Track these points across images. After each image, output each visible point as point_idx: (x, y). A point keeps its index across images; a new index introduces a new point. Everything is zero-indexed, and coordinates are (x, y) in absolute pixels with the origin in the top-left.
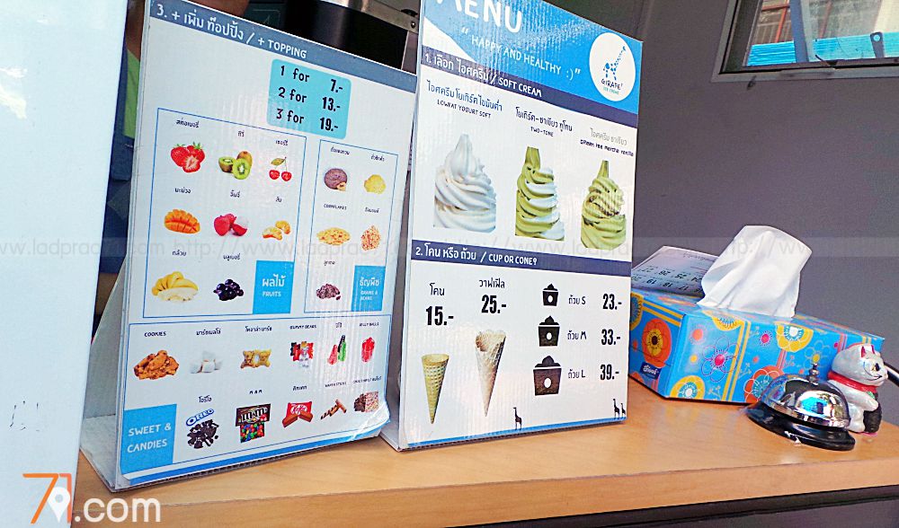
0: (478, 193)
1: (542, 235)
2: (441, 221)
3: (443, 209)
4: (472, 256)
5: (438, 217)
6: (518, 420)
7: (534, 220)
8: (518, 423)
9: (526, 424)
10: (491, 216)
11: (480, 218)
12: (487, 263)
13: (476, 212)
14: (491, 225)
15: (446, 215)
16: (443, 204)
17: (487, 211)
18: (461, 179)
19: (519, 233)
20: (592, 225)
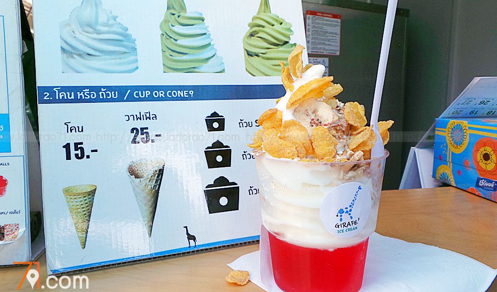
0: (113, 40)
1: (196, 70)
2: (71, 67)
3: (73, 57)
4: (112, 95)
5: (68, 65)
6: (191, 237)
7: (184, 57)
8: (192, 241)
9: (201, 241)
10: (132, 58)
11: (118, 61)
12: (131, 99)
13: (113, 57)
14: (133, 66)
15: (76, 62)
16: (71, 53)
17: (126, 54)
18: (91, 30)
19: (167, 70)
20: (257, 56)
